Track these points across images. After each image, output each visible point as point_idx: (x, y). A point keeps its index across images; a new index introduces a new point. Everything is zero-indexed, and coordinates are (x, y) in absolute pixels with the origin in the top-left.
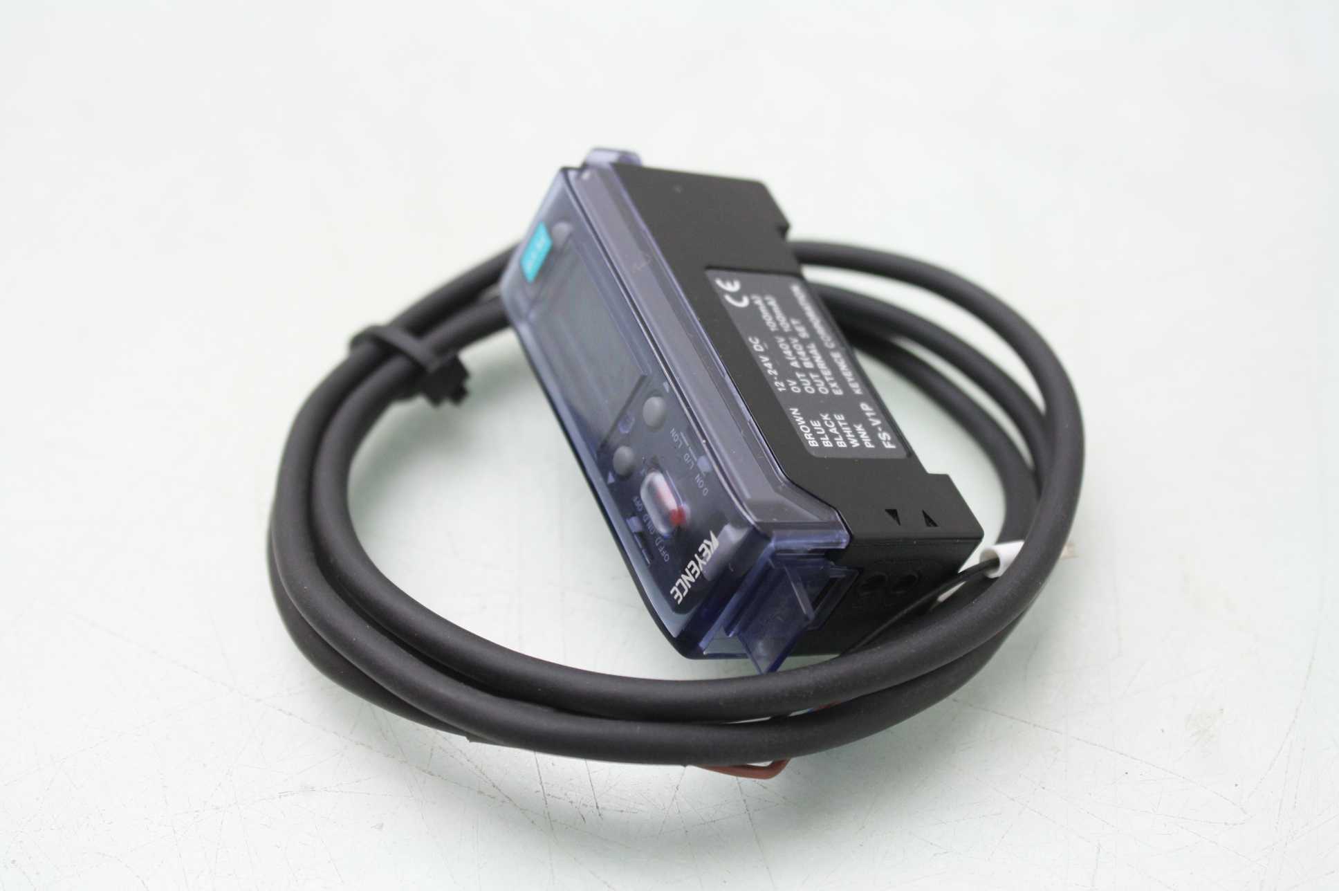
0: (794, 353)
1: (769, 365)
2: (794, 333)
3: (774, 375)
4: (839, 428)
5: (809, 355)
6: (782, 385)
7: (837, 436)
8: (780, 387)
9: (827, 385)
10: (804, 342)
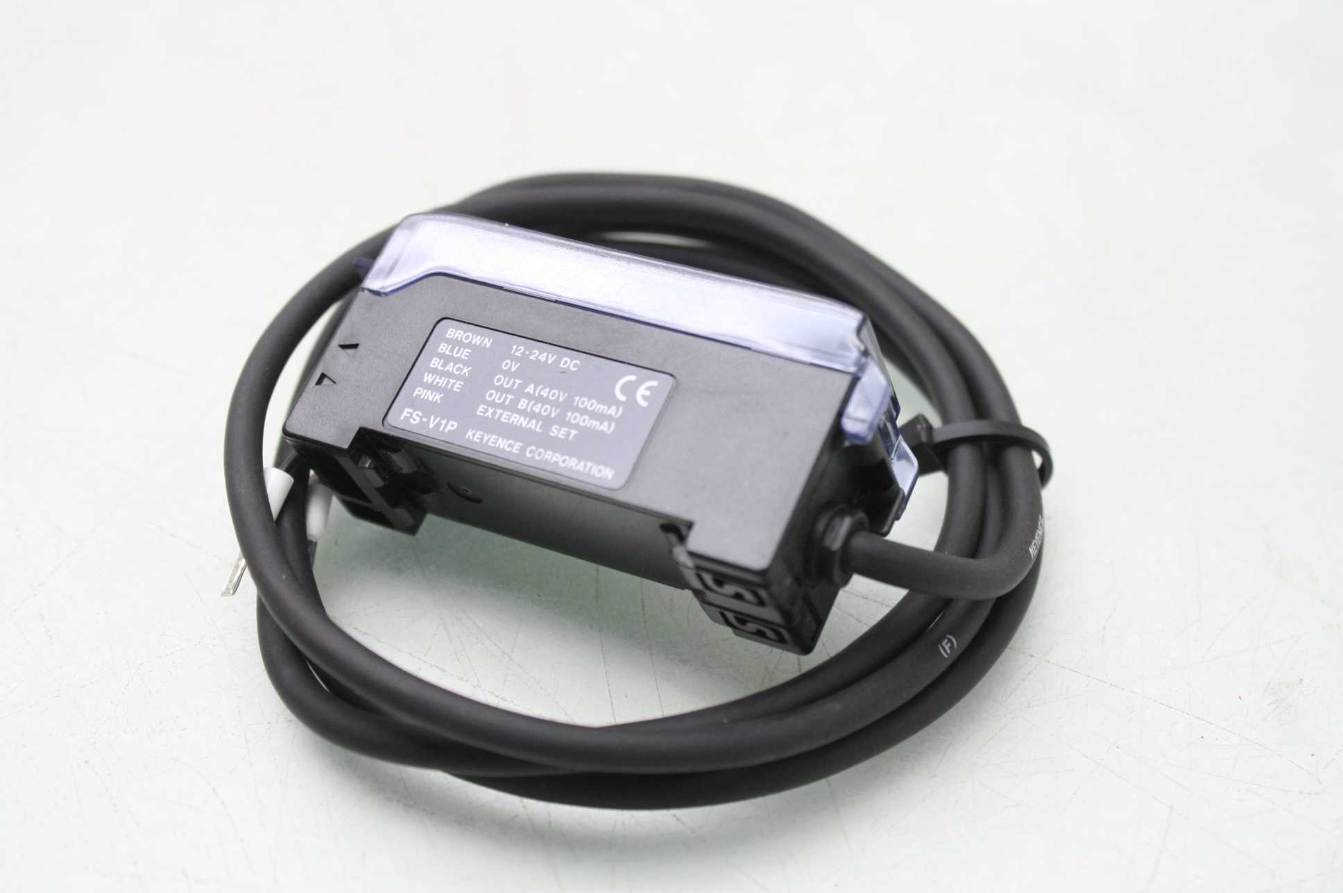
0: (544, 401)
1: (543, 358)
2: (561, 421)
3: (531, 354)
4: (450, 375)
5: (532, 415)
6: (518, 354)
7: (444, 365)
8: (516, 350)
9: (492, 404)
10: (547, 422)
